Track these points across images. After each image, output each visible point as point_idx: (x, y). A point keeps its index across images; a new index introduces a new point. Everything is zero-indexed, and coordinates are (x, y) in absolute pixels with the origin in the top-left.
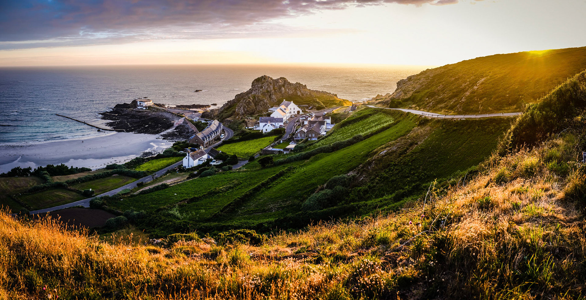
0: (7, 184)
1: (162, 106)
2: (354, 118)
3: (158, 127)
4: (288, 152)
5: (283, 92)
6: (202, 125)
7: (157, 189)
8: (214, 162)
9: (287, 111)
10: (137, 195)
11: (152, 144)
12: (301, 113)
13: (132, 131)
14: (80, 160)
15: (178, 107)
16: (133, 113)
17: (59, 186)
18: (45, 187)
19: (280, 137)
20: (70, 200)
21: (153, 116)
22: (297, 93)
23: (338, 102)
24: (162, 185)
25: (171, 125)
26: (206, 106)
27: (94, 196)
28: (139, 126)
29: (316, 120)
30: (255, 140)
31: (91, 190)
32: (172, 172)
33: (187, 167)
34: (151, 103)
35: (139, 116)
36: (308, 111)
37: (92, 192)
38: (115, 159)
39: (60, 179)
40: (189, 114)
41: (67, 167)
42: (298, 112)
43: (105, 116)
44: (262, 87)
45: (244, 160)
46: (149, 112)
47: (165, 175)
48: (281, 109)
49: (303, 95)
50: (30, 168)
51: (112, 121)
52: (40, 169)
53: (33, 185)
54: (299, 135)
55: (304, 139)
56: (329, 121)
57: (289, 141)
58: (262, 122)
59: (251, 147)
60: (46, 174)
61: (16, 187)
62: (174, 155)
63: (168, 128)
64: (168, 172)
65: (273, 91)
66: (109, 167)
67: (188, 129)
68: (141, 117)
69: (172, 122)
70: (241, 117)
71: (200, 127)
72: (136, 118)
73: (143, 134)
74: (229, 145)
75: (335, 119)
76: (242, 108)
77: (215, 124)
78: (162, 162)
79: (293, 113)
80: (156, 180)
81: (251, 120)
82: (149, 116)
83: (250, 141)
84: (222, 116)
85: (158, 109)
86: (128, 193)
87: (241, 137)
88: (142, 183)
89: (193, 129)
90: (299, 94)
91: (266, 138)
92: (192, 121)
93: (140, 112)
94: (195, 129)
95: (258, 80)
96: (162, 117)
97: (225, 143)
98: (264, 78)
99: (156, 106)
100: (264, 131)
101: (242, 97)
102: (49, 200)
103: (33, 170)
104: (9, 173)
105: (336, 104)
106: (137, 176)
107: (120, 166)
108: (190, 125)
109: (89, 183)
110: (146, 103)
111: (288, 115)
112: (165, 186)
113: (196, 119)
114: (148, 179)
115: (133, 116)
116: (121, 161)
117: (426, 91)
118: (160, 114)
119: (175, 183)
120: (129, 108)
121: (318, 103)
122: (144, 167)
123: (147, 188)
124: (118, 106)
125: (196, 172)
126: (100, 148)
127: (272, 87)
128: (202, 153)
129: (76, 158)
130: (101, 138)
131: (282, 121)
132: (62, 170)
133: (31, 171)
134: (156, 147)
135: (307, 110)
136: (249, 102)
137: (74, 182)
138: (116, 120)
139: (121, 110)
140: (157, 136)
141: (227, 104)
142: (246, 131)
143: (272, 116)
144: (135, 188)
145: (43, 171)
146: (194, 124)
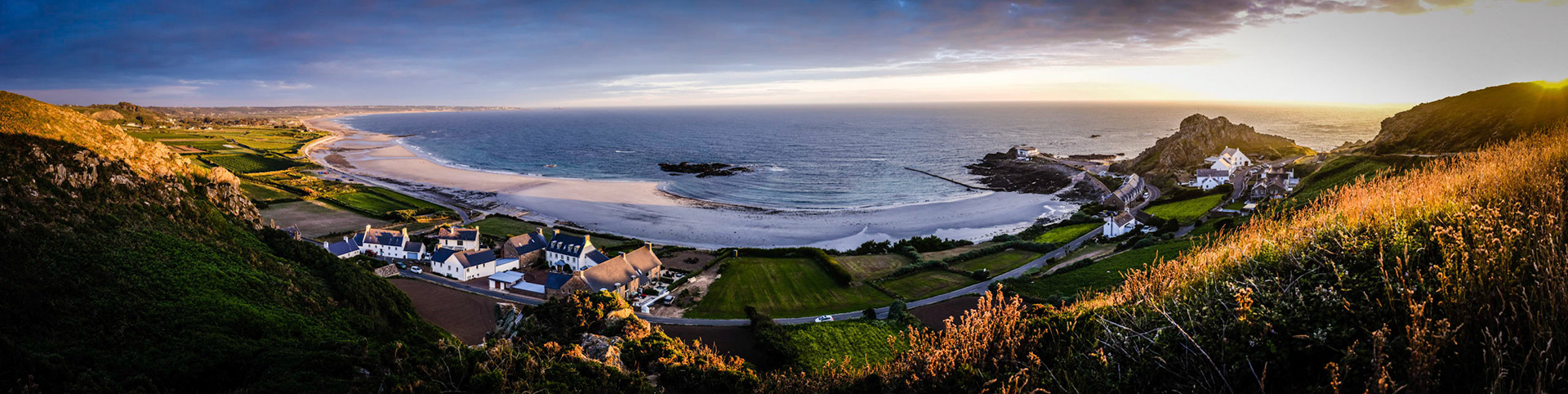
0: (859, 265)
1: (1050, 156)
2: (1330, 169)
3: (1050, 185)
4: (1247, 214)
5: (1223, 136)
6: (1114, 181)
7: (1078, 265)
8: (1147, 228)
9: (1233, 162)
10: (1052, 275)
11: (1046, 207)
12: (1250, 164)
13: (1015, 190)
14: (951, 230)
15: (1072, 157)
16: (1013, 165)
17: (935, 267)
18: (916, 268)
19: (1229, 195)
20: (956, 286)
21: (1041, 170)
22: (1242, 138)
23: (1297, 150)
24: (1085, 260)
25: (1068, 182)
26: (1110, 156)
27: (990, 279)
28: (1024, 184)
29: (1274, 172)
30: (1193, 200)
31: (985, 270)
32: (1090, 243)
33: (1110, 237)
34: (1036, 152)
35: (1020, 169)
36: (1260, 162)
37: (987, 273)
38: (999, 228)
39: (932, 257)
40: (1091, 167)
41: (939, 240)
42: (1246, 163)
43: (974, 169)
44: (1194, 130)
45: (1187, 225)
46: (1035, 165)
47: (1081, 248)
48: (1224, 159)
49: (1249, 140)
50: (888, 242)
51: (984, 177)
52: (903, 243)
53: (897, 265)
54: (1257, 192)
55: (1265, 197)
56: (1291, 174)
57: (1242, 200)
58: (1200, 176)
59: (1191, 209)
60: (912, 250)
61: (873, 269)
62: (1087, 221)
63: (1065, 186)
64: (1085, 243)
65: (1210, 135)
66: (996, 239)
67: (1092, 186)
68: (1024, 171)
69: (1069, 177)
70: (1167, 170)
71: (1114, 185)
72: (1018, 172)
73: (1030, 194)
74: (1159, 207)
75: (1300, 171)
76: (1169, 158)
77: (1133, 179)
78: (1070, 230)
79: (1239, 165)
80: (1070, 255)
81: (1183, 174)
82: (1035, 170)
83: (1188, 202)
84: (1140, 169)
85: (1046, 160)
86: (1037, 274)
87: (1173, 196)
88: (1053, 258)
89: (1100, 186)
90: (1245, 139)
91: (1208, 197)
92: (1097, 177)
93: (1022, 164)
94: (1102, 186)
95: (1188, 120)
96: (1053, 172)
97: (1152, 204)
98: (1197, 116)
99: (1042, 157)
100: (1204, 188)
101: (1167, 143)
102: (926, 287)
103: (893, 245)
104: (858, 249)
105: (1295, 153)
106: (1043, 249)
107: (1012, 237)
108: (1094, 181)
109: (976, 260)
110: (1029, 152)
111: (1234, 167)
112: (1088, 262)
113: (1103, 173)
114: (1059, 254)
115: (1012, 170)
116: (1012, 230)
117: (1429, 130)
118: (1050, 166)
119: (1098, 258)
120: (1005, 158)
121: (1272, 151)
122: (1047, 238)
123: (1062, 265)
124: (989, 156)
125: (1124, 243)
126: (977, 213)
127: (1207, 129)
128: (1128, 218)
129: (945, 227)
130: (974, 199)
131: (1227, 175)
132: (933, 244)
133: (890, 246)
134: (1053, 211)
135: (1257, 161)
136: (1179, 149)
137: (954, 261)
138: (990, 175)
139: (995, 162)
140: (1052, 196)
141: (1144, 153)
142: (1178, 189)
143: (1212, 167)
144: (1044, 266)
145: (908, 245)
146: (1100, 180)
